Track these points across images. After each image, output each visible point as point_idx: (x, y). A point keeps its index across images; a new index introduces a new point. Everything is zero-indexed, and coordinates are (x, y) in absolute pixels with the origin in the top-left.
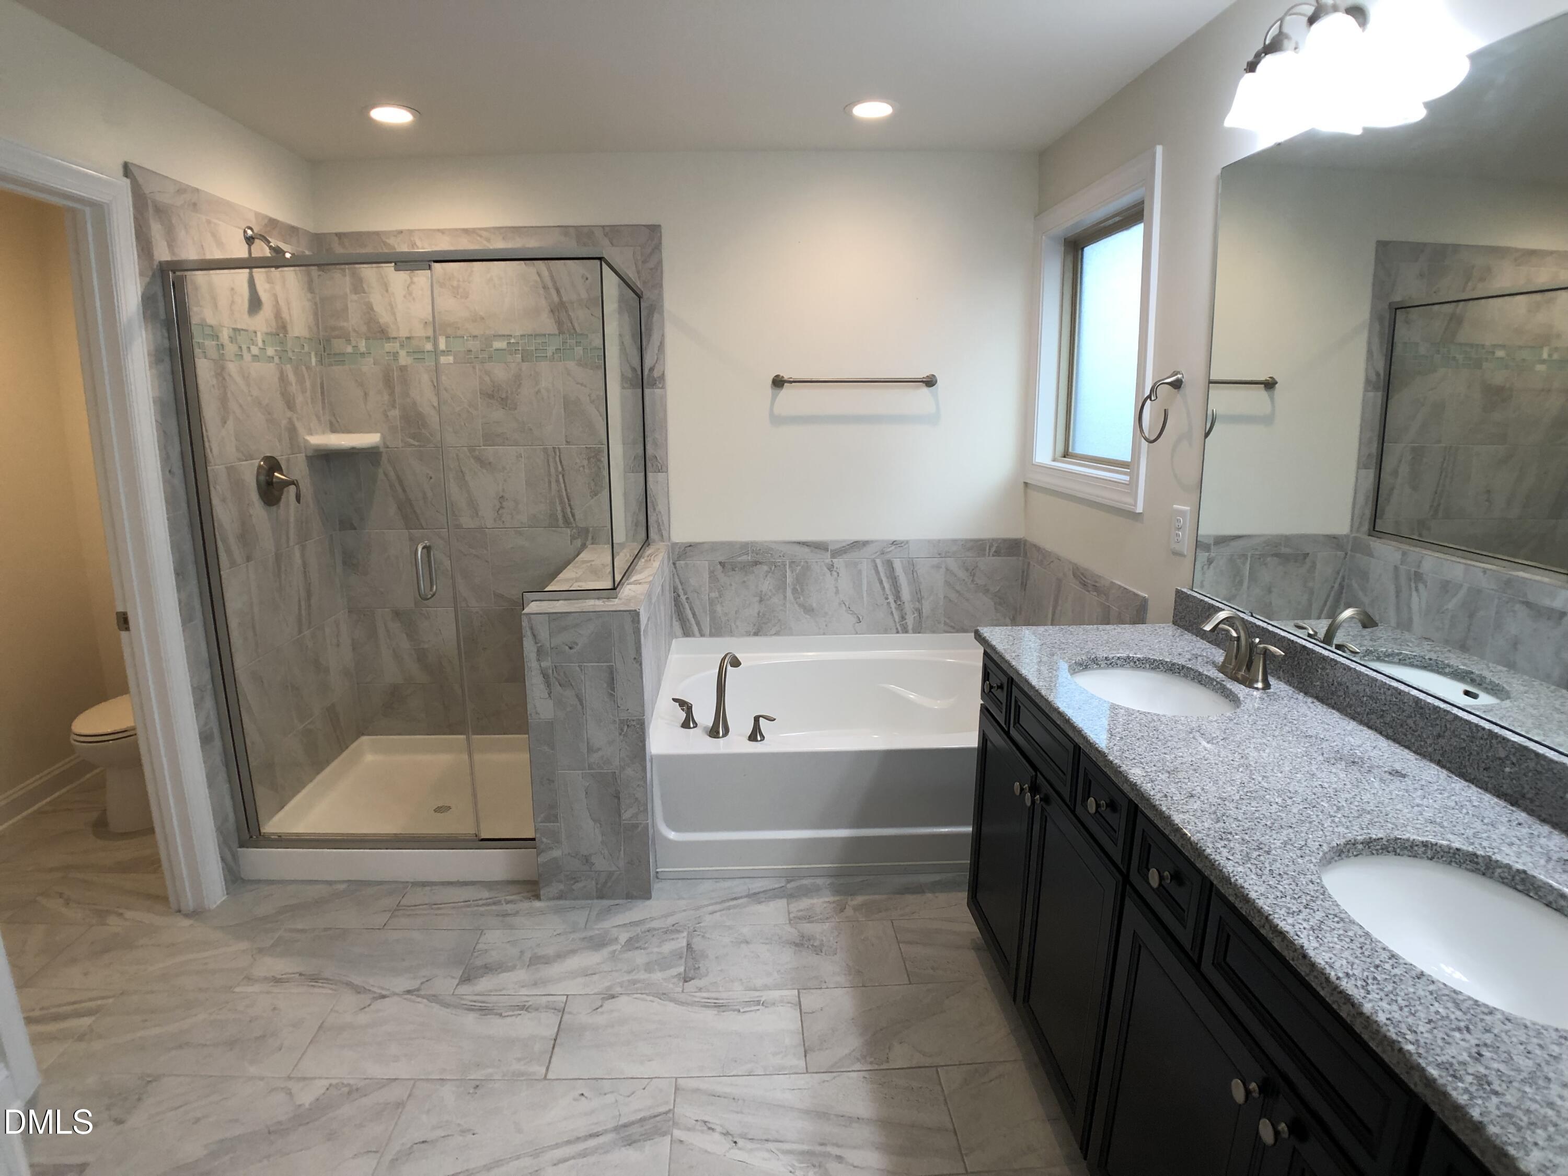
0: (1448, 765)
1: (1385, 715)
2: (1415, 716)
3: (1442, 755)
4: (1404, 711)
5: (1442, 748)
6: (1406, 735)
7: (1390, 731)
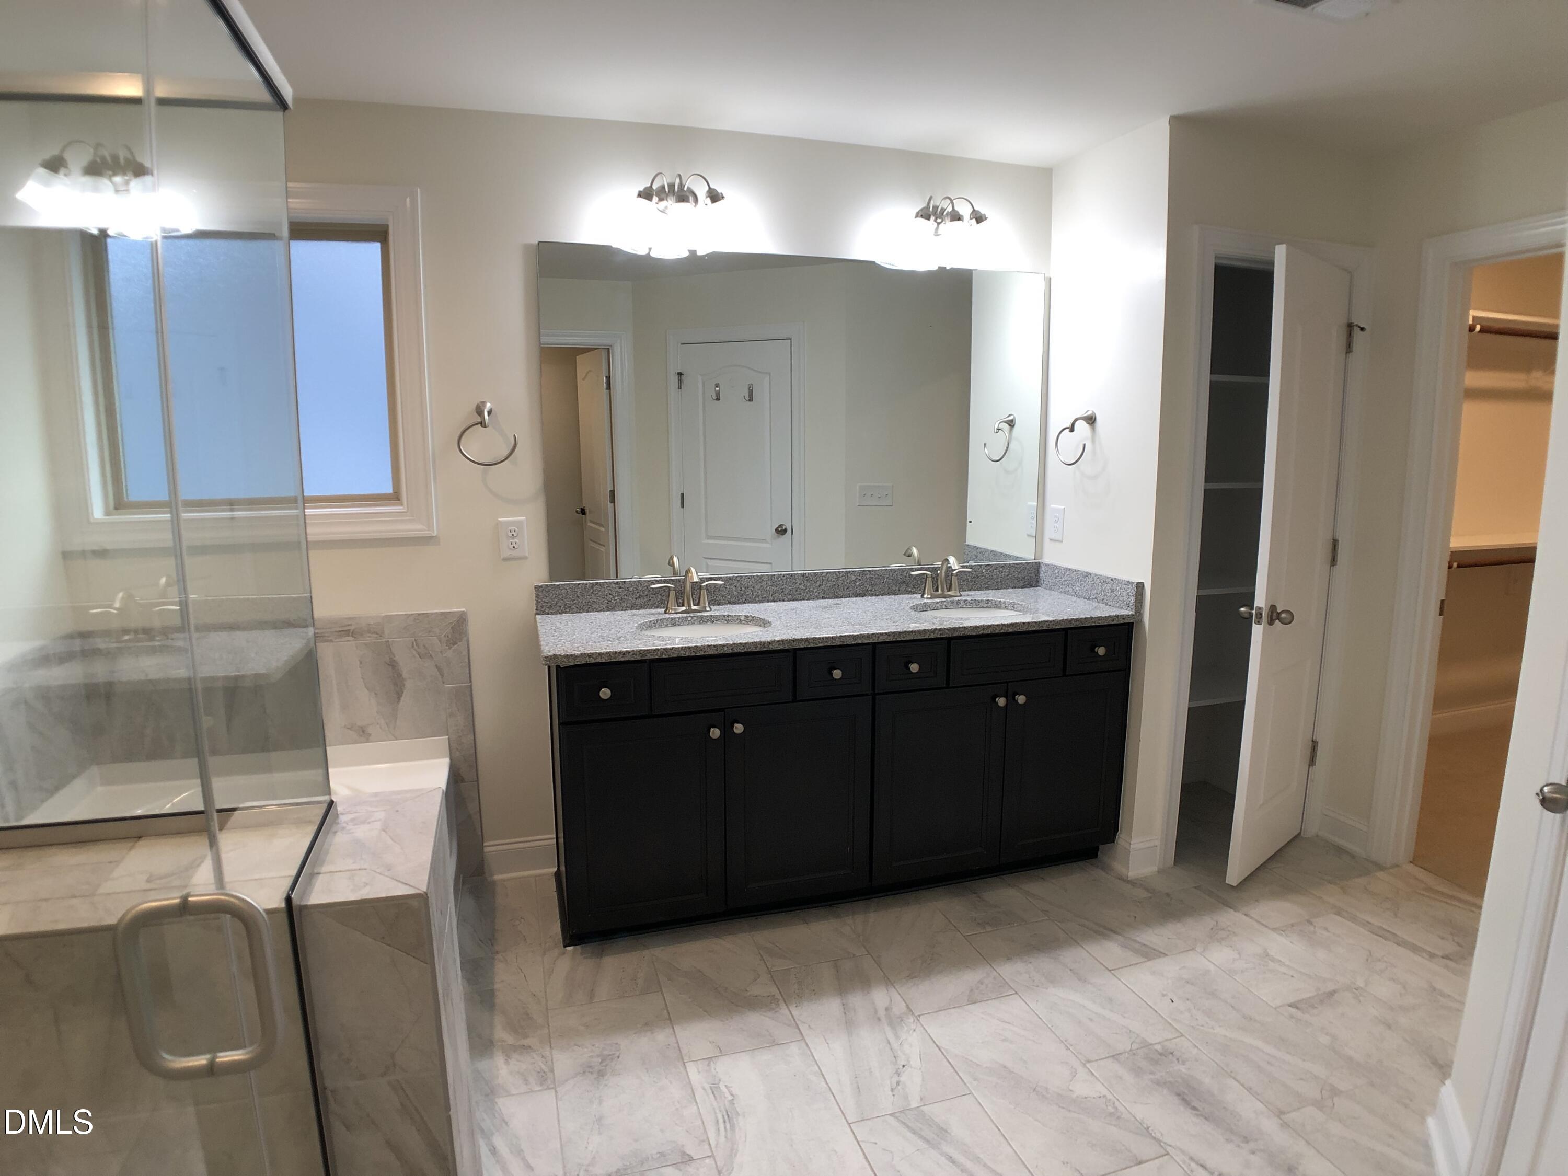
0: (828, 596)
1: (784, 590)
2: (804, 582)
3: (824, 593)
4: (796, 583)
5: (823, 590)
6: (800, 594)
7: (790, 597)
